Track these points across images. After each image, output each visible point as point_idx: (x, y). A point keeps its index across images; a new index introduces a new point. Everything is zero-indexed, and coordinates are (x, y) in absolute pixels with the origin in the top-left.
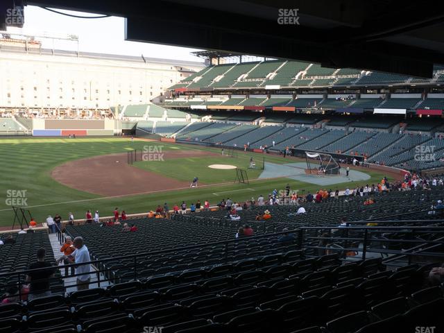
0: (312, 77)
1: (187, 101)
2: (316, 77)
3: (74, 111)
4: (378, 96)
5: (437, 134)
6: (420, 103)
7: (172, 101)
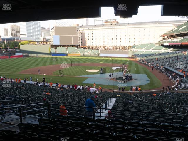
1: (166, 41)
3: (125, 47)
7: (162, 41)
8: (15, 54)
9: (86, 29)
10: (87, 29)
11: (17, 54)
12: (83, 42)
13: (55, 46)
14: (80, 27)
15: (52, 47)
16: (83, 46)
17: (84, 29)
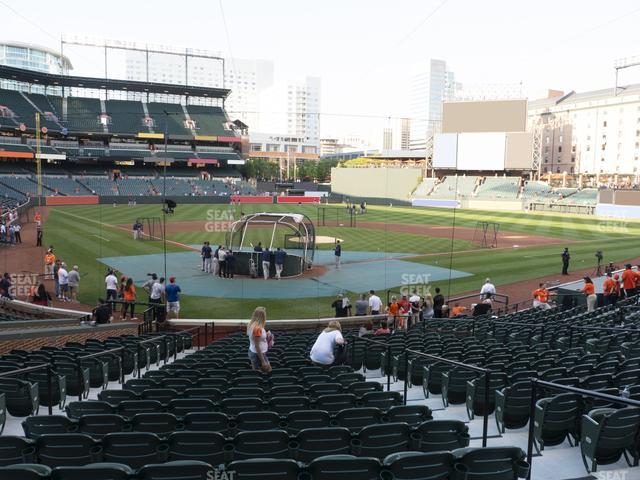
8: (303, 193)
9: (581, 105)
10: (587, 104)
11: (308, 194)
12: (566, 160)
13: (442, 173)
14: (557, 103)
15: (429, 176)
16: (549, 175)
17: (572, 106)
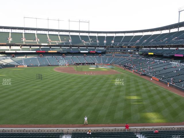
0: (55, 42)
2: (57, 41)
4: (76, 48)
5: (94, 56)
6: (87, 49)
